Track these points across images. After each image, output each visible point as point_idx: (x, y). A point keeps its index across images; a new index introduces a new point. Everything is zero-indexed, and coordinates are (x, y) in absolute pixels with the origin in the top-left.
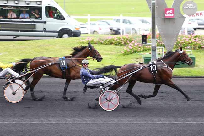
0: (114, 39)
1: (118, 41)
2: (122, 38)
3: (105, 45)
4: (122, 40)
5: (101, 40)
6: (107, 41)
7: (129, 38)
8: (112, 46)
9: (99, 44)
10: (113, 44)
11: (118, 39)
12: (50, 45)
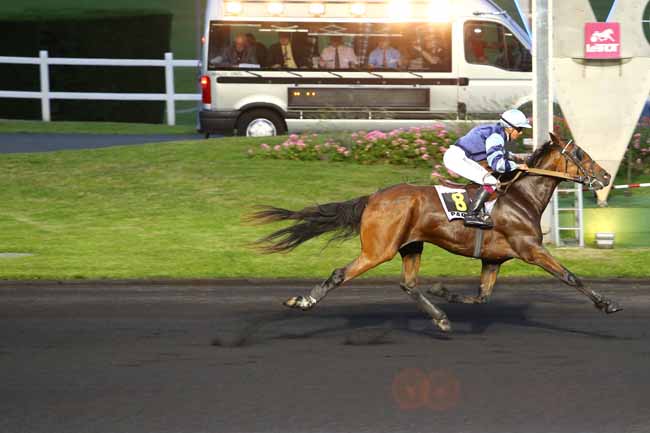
0: (390, 143)
1: (406, 147)
2: (422, 138)
3: (355, 166)
4: (419, 147)
5: (342, 146)
6: (363, 149)
7: (447, 137)
8: (384, 167)
9: (334, 160)
10: (387, 161)
11: (406, 141)
12: (147, 166)
